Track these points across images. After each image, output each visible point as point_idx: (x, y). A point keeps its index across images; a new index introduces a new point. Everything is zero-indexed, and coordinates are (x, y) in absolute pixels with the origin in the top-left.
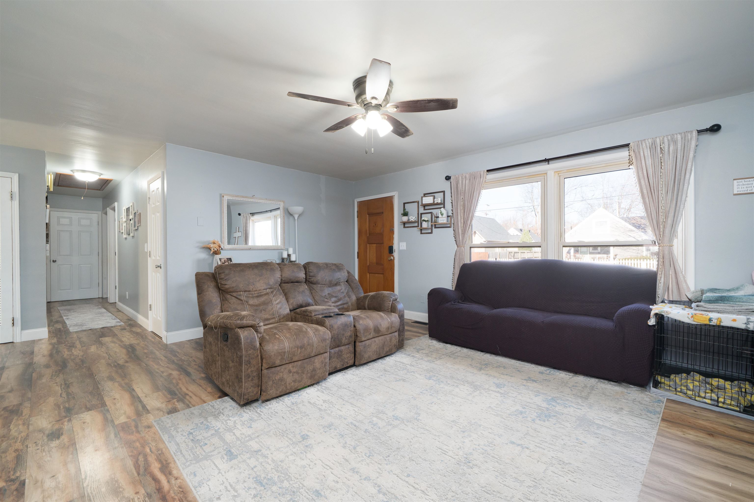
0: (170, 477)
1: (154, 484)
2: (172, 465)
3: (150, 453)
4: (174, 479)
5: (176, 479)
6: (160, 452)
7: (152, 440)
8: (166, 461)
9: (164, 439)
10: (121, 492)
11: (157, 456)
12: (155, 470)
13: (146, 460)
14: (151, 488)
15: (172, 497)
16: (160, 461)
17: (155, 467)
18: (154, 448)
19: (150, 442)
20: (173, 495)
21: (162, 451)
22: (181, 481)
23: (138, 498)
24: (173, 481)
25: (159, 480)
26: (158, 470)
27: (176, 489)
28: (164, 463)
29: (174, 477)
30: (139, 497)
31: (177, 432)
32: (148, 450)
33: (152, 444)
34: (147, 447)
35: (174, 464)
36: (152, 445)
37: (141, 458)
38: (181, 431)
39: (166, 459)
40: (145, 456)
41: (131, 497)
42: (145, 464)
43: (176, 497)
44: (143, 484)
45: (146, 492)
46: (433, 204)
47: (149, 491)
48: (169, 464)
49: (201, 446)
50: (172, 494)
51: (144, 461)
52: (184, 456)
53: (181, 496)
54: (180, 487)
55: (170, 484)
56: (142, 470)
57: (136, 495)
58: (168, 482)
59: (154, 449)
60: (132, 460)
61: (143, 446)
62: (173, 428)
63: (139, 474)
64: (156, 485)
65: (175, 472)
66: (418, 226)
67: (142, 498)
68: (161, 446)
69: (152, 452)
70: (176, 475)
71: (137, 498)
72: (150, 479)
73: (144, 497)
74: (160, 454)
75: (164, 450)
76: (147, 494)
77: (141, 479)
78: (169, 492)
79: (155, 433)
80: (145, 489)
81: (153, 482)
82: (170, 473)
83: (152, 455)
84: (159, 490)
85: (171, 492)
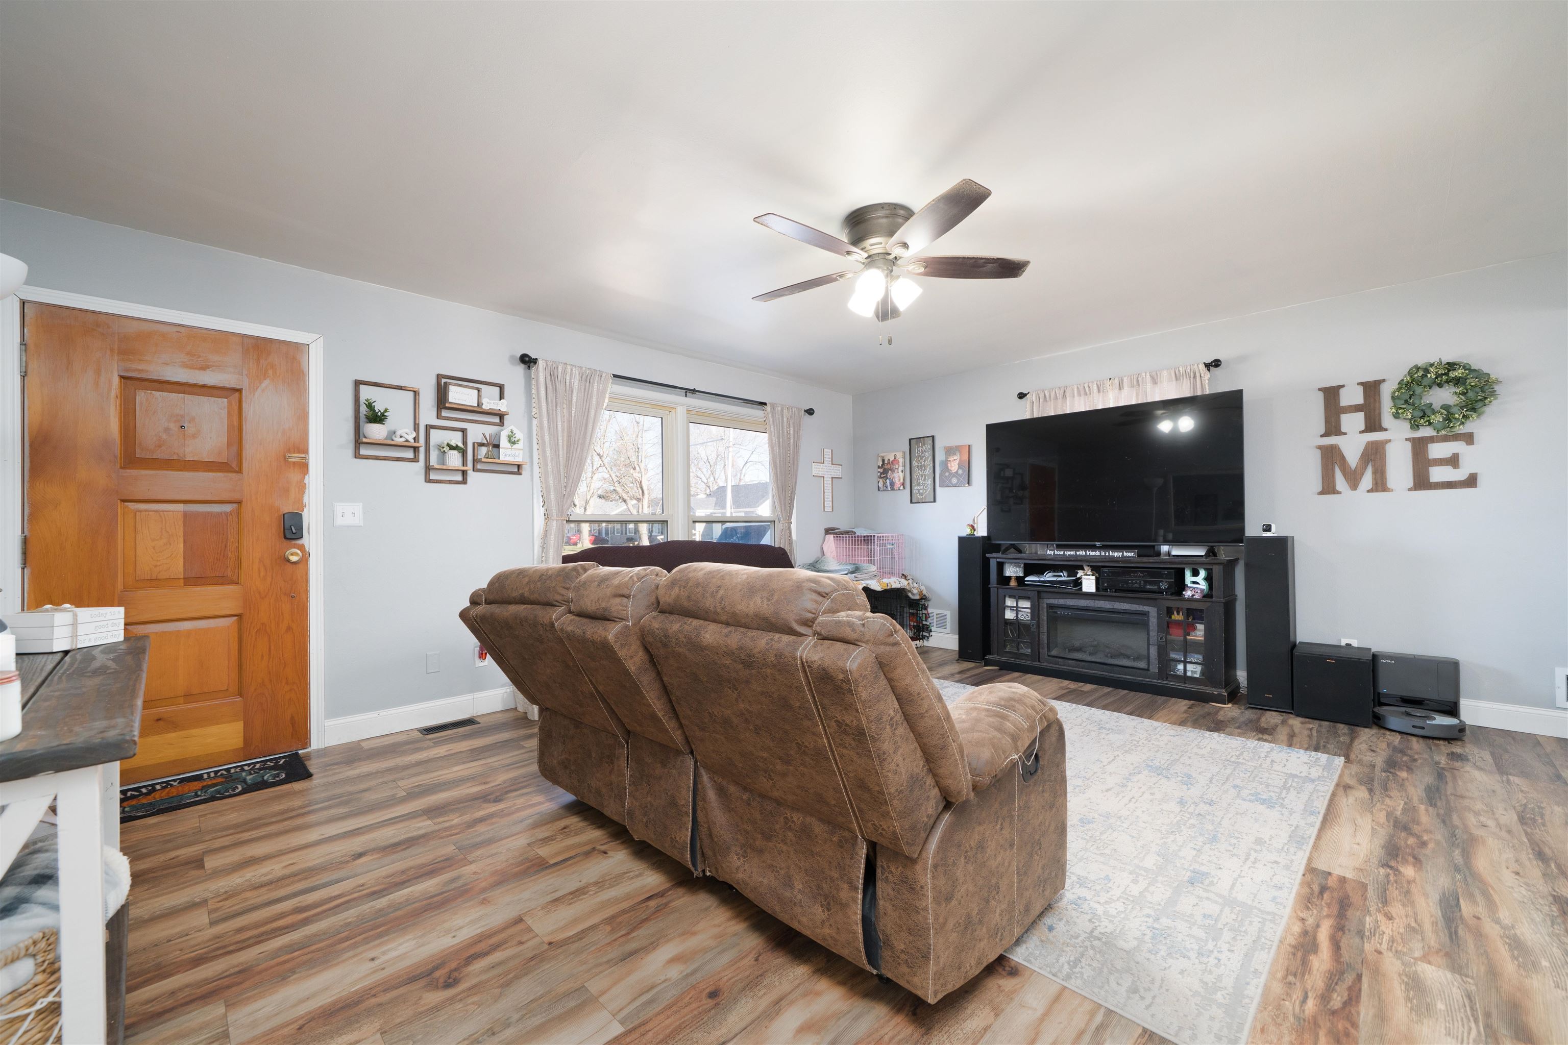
0: (1309, 929)
1: (1343, 941)
2: (1291, 940)
3: (1310, 994)
4: (1307, 923)
5: (1303, 919)
6: (1291, 978)
7: (1285, 1018)
8: (1294, 954)
9: (1260, 991)
10: (1407, 976)
11: (1303, 975)
12: (1325, 956)
13: (1330, 988)
14: (1352, 941)
15: (1329, 907)
16: (1305, 962)
17: (1321, 962)
18: (1295, 997)
19: (1291, 1019)
20: (1326, 909)
21: (1285, 977)
22: (1299, 912)
23: (1381, 944)
24: (1311, 921)
25: (1330, 940)
26: (1319, 953)
27: (1315, 912)
28: (1300, 954)
29: (1304, 923)
30: (1378, 945)
31: (1219, 978)
32: (1311, 1005)
33: (1291, 1008)
34: (1307, 1012)
35: (1285, 938)
36: (1294, 1009)
37: (1337, 1001)
38: (1210, 972)
39: (1291, 956)
40: (1325, 998)
41: (1391, 954)
42: (1336, 984)
43: (1323, 903)
44: (1361, 955)
45: (1364, 942)
46: (478, 410)
47: (1357, 940)
48: (1294, 947)
49: (1216, 921)
50: (1325, 911)
51: (1334, 990)
52: (1260, 930)
53: (1315, 900)
54: (1308, 908)
55: (1318, 923)
56: (1349, 978)
57: (1382, 951)
58: (1318, 926)
59: (1297, 995)
60: (1358, 1013)
61: (1315, 1023)
62: (1219, 996)
63: (1359, 977)
64: (1341, 937)
65: (1297, 928)
66: (415, 460)
67: (1375, 940)
68: (1278, 988)
69: (1306, 993)
70: (1299, 924)
71: (1382, 946)
72: (1344, 951)
73: (1369, 938)
74: (1295, 975)
75: (1279, 975)
76: (1362, 938)
77: (1360, 965)
78: (1328, 916)
79: (1262, 1030)
80: (1363, 947)
81: (1342, 944)
82: (1305, 933)
83: (1309, 987)
84: (1340, 928)
85: (1325, 914)
